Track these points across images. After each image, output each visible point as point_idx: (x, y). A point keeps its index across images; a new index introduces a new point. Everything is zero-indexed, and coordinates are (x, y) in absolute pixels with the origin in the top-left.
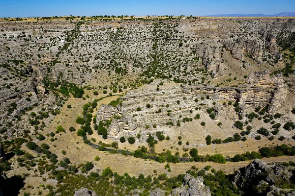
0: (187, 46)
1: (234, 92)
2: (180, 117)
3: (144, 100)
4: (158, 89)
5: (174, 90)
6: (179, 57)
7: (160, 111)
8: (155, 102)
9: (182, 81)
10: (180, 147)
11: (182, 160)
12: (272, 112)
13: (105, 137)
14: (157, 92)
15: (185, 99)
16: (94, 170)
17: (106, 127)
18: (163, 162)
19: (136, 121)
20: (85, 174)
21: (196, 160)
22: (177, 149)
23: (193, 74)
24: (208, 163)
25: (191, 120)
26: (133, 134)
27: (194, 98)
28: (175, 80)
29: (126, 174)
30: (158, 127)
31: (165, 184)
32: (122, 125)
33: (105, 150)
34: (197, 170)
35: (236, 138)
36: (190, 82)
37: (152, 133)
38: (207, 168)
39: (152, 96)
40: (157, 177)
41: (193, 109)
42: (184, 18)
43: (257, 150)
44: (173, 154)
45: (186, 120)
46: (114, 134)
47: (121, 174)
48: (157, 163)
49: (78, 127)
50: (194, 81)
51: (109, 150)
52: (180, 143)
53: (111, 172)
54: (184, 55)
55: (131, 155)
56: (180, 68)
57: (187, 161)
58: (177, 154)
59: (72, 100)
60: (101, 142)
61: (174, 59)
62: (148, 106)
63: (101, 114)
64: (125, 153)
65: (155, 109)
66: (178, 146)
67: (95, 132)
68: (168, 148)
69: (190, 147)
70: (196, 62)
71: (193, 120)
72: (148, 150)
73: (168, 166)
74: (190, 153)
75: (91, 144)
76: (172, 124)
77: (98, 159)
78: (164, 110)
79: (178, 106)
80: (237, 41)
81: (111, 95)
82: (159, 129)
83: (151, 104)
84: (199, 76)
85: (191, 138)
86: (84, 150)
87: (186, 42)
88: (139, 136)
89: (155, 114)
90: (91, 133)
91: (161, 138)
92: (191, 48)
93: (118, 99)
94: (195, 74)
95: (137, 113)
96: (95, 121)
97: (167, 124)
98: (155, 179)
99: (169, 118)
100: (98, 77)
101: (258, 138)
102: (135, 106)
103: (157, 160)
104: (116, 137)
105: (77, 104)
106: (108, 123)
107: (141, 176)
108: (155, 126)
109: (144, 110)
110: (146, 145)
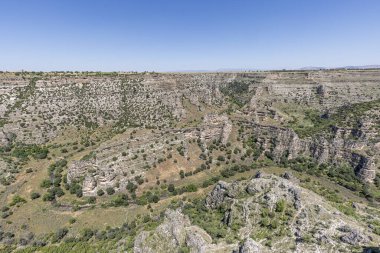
0: (153, 98)
1: (195, 131)
2: (155, 159)
3: (120, 149)
6: (147, 107)
7: (136, 157)
8: (131, 150)
9: (153, 127)
10: (159, 187)
12: (224, 142)
13: (80, 195)
14: (131, 140)
15: (157, 142)
17: (80, 184)
18: (145, 204)
19: (113, 171)
20: (56, 244)
21: (175, 194)
22: (156, 189)
23: (162, 120)
24: (184, 194)
25: (165, 160)
26: (112, 184)
27: (165, 141)
28: (147, 127)
29: (108, 228)
30: (136, 172)
31: (149, 225)
32: (98, 178)
33: (80, 208)
34: (176, 203)
35: (203, 168)
36: (159, 127)
37: (131, 179)
38: (184, 199)
39: (127, 145)
40: (141, 221)
41: (166, 150)
42: (147, 74)
43: (219, 174)
44: (153, 194)
45: (161, 161)
46: (90, 189)
47: (103, 229)
48: (140, 206)
50: (163, 126)
51: (86, 207)
52: (158, 183)
53: (91, 231)
54: (152, 105)
55: (111, 206)
56: (149, 116)
57: (166, 197)
58: (157, 193)
59: (33, 163)
60: (74, 202)
61: (143, 109)
62: (124, 155)
63: (72, 170)
65: (131, 155)
66: (156, 186)
68: (147, 190)
71: (167, 160)
72: (130, 196)
73: (149, 207)
74: (168, 189)
76: (149, 167)
77: (73, 221)
78: (140, 155)
79: (152, 149)
80: (192, 91)
81: (82, 150)
82: (138, 173)
83: (126, 152)
84: (167, 121)
87: (151, 94)
88: (118, 185)
89: (132, 161)
90: (62, 194)
91: (141, 183)
92: (157, 99)
93: (91, 153)
94: (164, 120)
95: (113, 163)
96: (65, 181)
97: (144, 168)
98: (139, 223)
99: (145, 162)
100: (66, 133)
101: (218, 165)
102: (111, 157)
103: (139, 203)
104: (93, 191)
106: (82, 179)
107: (125, 225)
108: (133, 172)
109: (120, 159)
110: (127, 192)
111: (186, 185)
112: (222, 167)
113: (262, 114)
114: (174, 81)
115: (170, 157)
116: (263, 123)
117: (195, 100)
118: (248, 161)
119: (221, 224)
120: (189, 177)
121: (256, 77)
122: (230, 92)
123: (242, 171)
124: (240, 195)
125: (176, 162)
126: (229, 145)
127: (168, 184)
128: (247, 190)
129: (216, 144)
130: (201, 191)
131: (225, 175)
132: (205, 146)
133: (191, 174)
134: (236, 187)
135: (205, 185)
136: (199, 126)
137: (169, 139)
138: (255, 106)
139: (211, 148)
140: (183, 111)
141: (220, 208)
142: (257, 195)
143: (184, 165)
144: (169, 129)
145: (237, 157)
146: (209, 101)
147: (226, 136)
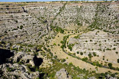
0: (113, 15)
2: (105, 47)
3: (90, 38)
4: (96, 34)
5: (104, 35)
6: (107, 20)
7: (96, 43)
8: (94, 39)
9: (108, 31)
10: (103, 61)
11: (104, 67)
13: (71, 50)
14: (96, 35)
15: (109, 40)
16: (66, 62)
17: (72, 46)
18: (95, 65)
19: (85, 46)
20: (62, 63)
21: (111, 69)
22: (102, 61)
23: (114, 29)
24: (117, 71)
25: (111, 50)
26: (83, 51)
27: (114, 40)
28: (104, 31)
29: (78, 67)
30: (94, 50)
31: (95, 75)
32: (78, 47)
33: (70, 55)
34: (111, 73)
36: (112, 32)
37: (91, 52)
38: (116, 74)
39: (93, 37)
40: (91, 71)
41: (113, 45)
42: (113, 2)
44: (100, 63)
45: (108, 49)
46: (75, 50)
47: (76, 66)
48: (92, 65)
49: (61, 45)
50: (114, 32)
51: (72, 56)
52: (104, 59)
53: (72, 65)
54: (111, 19)
55: (81, 59)
56: (107, 25)
57: (106, 68)
58: (102, 64)
59: (59, 34)
60: (69, 52)
61: (105, 21)
62: (91, 41)
63: (70, 40)
64: (78, 58)
65: (94, 42)
66: (102, 60)
67: (67, 48)
68: (97, 60)
69: (109, 62)
70: (117, 23)
71: (112, 50)
72: (89, 59)
74: (108, 64)
75: (65, 52)
76: (101, 50)
77: (67, 58)
78: (98, 44)
79: (105, 43)
81: (75, 34)
82: (94, 51)
83: (92, 40)
84: (117, 30)
85: (109, 58)
86: (62, 54)
87: (112, 13)
88: (85, 52)
89: (93, 44)
90: (66, 48)
91: (95, 55)
92: (115, 16)
93: (78, 36)
94: (115, 29)
95: (86, 43)
96: (67, 43)
97: (99, 50)
98: (90, 72)
99: (100, 47)
100: (70, 26)
102: (85, 40)
103: (92, 64)
104: (75, 51)
105: (61, 36)
106: (73, 45)
107: (84, 69)
108: (93, 50)
109: (89, 42)
110: (88, 57)
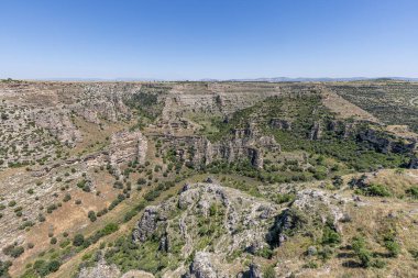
111: (101, 228)
112: (145, 190)
113: (175, 125)
114: (52, 92)
115: (68, 198)
116: (178, 135)
117: (93, 116)
118: (172, 177)
119: (159, 254)
120: (103, 217)
121: (163, 88)
122: (137, 104)
123: (168, 189)
124: (173, 214)
125: (78, 203)
126: (147, 164)
127: (71, 236)
128: (179, 206)
129: (133, 166)
130: (123, 228)
131: (149, 199)
132: (119, 171)
133: (105, 211)
134: (167, 207)
135: (127, 219)
136: (106, 149)
137: (61, 174)
138: (167, 118)
139: (126, 173)
140: (78, 133)
141: (154, 237)
142: (190, 208)
143: (93, 203)
144: (59, 161)
145: (159, 175)
146: (113, 116)
147: (143, 154)
